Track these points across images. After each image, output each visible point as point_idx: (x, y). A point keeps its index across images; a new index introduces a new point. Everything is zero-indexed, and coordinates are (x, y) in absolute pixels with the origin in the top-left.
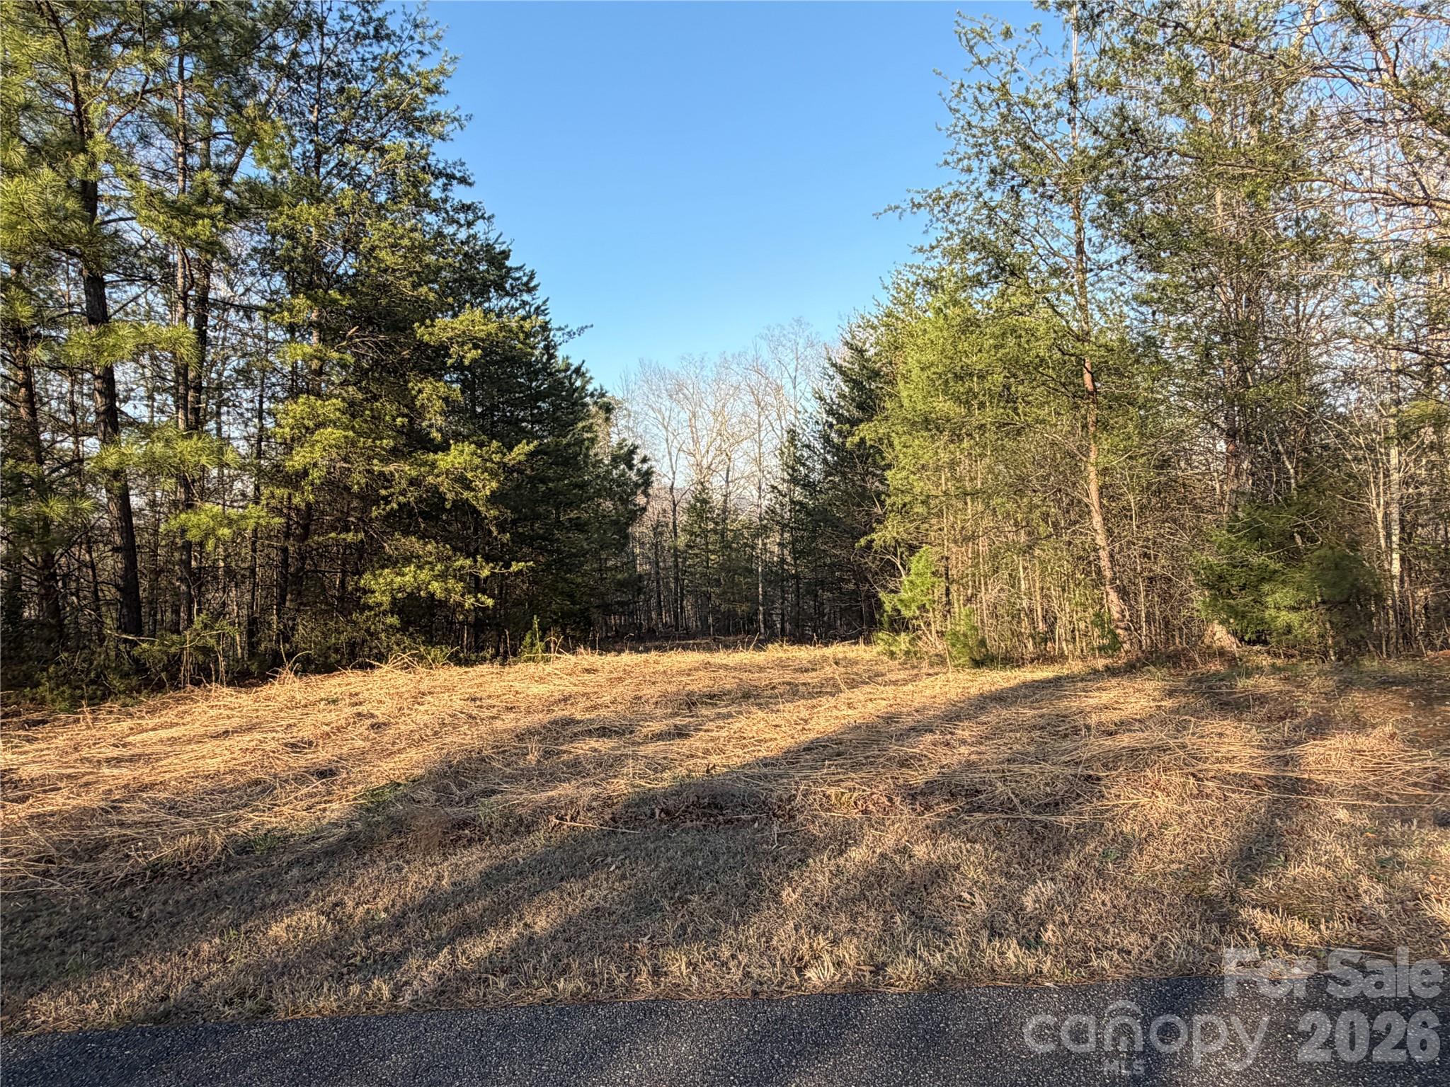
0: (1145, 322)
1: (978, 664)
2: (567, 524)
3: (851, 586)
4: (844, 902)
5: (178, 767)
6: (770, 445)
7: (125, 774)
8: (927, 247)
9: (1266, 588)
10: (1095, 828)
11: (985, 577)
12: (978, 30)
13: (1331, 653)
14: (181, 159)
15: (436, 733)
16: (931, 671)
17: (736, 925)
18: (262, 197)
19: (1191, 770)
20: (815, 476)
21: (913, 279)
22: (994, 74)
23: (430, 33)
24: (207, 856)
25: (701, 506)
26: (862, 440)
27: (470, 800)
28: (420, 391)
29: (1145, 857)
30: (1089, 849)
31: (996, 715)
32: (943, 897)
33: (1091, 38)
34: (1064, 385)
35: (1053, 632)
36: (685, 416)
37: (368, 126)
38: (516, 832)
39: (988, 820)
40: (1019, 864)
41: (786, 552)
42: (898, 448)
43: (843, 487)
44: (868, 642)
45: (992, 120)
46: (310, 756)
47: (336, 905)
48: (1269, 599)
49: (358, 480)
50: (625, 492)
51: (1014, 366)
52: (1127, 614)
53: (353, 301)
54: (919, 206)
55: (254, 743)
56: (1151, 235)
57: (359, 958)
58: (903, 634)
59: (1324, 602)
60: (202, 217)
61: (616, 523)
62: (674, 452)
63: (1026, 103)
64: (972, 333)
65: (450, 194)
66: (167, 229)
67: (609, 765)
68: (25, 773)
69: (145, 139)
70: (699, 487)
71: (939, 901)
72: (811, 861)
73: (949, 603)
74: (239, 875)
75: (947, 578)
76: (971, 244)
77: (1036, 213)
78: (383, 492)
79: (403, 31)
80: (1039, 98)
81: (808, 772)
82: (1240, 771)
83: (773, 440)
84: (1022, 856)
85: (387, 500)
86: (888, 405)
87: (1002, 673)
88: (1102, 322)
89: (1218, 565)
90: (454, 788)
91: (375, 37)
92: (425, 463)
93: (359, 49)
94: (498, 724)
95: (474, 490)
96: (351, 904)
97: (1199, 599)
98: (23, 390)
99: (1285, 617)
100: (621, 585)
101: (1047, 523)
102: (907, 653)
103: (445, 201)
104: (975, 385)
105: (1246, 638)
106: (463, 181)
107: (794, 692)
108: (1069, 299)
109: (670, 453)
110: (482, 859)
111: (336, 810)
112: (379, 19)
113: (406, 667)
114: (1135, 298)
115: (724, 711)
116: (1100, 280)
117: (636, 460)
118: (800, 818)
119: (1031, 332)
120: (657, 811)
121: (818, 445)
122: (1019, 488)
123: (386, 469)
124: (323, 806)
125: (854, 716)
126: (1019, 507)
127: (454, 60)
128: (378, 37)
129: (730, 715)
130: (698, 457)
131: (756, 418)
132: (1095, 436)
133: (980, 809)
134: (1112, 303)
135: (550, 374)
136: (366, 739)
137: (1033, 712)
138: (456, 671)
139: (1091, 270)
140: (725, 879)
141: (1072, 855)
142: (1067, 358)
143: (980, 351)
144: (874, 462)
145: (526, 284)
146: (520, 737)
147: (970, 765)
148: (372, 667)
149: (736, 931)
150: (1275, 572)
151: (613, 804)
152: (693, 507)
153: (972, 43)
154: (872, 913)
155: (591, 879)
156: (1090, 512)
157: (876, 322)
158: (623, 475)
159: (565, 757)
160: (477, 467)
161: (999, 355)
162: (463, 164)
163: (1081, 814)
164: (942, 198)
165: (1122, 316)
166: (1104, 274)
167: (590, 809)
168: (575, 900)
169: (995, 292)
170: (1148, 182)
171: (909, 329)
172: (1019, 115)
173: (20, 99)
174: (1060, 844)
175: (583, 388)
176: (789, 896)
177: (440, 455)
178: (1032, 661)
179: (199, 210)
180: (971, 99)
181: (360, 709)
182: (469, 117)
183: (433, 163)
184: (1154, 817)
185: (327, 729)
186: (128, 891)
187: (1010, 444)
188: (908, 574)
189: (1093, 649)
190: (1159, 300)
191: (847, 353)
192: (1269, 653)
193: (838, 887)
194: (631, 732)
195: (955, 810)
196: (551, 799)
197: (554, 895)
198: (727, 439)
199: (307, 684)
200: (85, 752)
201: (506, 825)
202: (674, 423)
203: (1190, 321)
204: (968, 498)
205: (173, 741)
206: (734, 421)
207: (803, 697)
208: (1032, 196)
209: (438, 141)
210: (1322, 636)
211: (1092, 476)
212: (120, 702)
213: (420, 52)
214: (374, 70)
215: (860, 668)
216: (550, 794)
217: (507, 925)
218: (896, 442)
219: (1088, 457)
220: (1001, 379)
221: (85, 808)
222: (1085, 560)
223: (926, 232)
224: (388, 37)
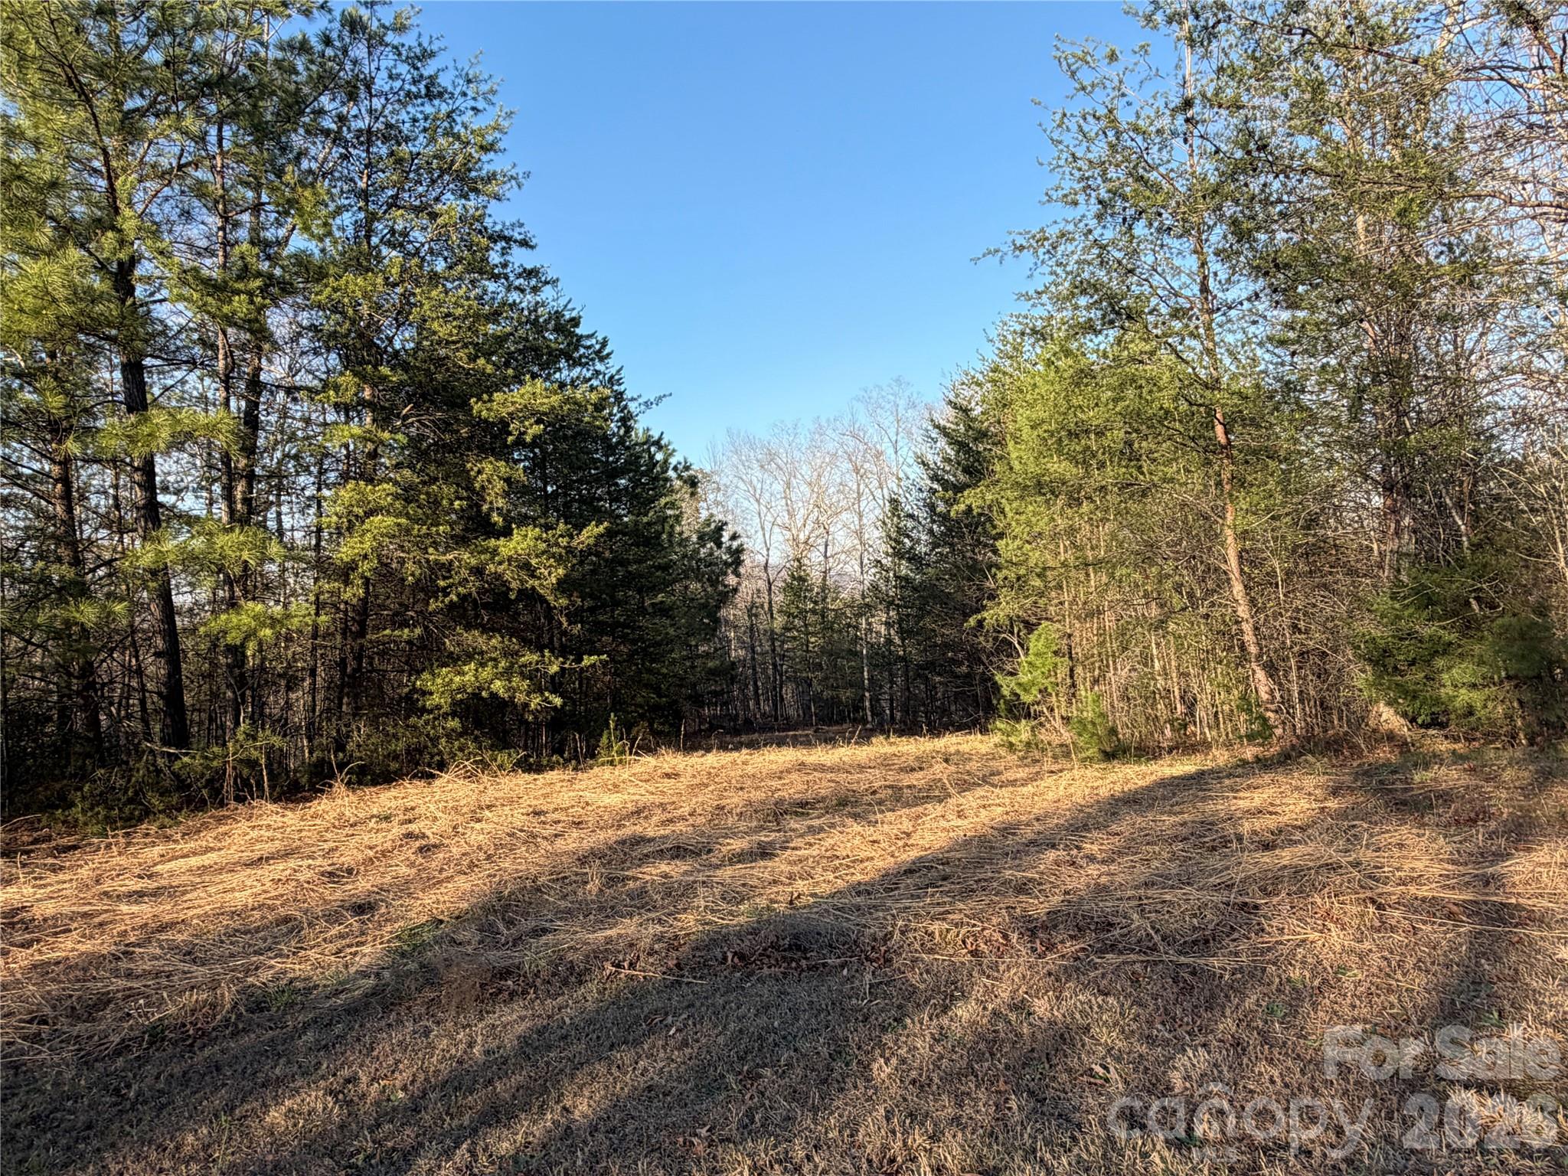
0: (1283, 364)
1: (1109, 756)
2: (650, 610)
3: (964, 669)
4: (948, 1078)
5: (202, 902)
6: (872, 516)
7: (145, 910)
8: (1031, 292)
9: (1440, 663)
10: (1255, 974)
11: (1113, 656)
12: (1080, 54)
13: (1522, 736)
14: (221, 233)
15: (489, 857)
16: (1055, 767)
17: (815, 1110)
18: (307, 270)
19: (1369, 894)
20: (922, 549)
21: (1019, 328)
22: (1098, 102)
23: (484, 88)
24: (214, 1016)
25: (797, 584)
26: (970, 509)
27: (517, 941)
28: (479, 472)
29: (1321, 1014)
30: (1249, 1003)
31: (1128, 823)
32: (1069, 1071)
33: (1207, 55)
34: (1193, 439)
35: (1193, 716)
36: (778, 487)
37: (421, 189)
38: (565, 983)
39: (1124, 963)
40: (1163, 1023)
41: (892, 632)
42: (1010, 515)
43: (951, 560)
44: (984, 731)
45: (1100, 150)
46: (349, 887)
47: (348, 1081)
48: (1445, 676)
49: (411, 571)
50: (713, 572)
51: (1135, 419)
52: (1277, 695)
53: (405, 377)
54: (1022, 248)
55: (288, 872)
56: (1287, 266)
57: (361, 1156)
58: (1023, 722)
59: (1509, 678)
60: (238, 292)
61: (705, 606)
62: (768, 525)
63: (1136, 129)
64: (1086, 385)
65: (508, 258)
66: (203, 308)
67: (678, 894)
68: (39, 912)
69: (187, 215)
70: (796, 564)
71: (1065, 1076)
72: (908, 1021)
73: (1074, 685)
74: (246, 1040)
75: (1071, 658)
76: (1083, 287)
77: (1153, 250)
78: (442, 583)
79: (455, 87)
80: (1151, 124)
81: (907, 903)
82: (1430, 895)
83: (874, 510)
84: (1166, 1012)
85: (445, 592)
86: (997, 468)
87: (1136, 768)
88: (1233, 368)
89: (1382, 638)
90: (501, 926)
91: (427, 95)
92: (485, 551)
93: (410, 108)
94: (560, 843)
95: (539, 578)
96: (364, 1079)
97: (1360, 677)
98: (59, 486)
99: (1464, 696)
100: (713, 673)
101: (1181, 593)
102: (1028, 744)
103: (505, 265)
104: (1092, 442)
105: (1420, 721)
106: (525, 243)
107: (898, 797)
108: (1194, 343)
109: (763, 529)
110: (522, 1018)
111: (368, 954)
112: (430, 77)
113: (469, 776)
114: (1270, 339)
115: (816, 823)
116: (1229, 321)
117: (726, 537)
118: (897, 963)
119: (1153, 381)
120: (730, 955)
121: (922, 514)
122: (1147, 555)
123: (443, 559)
124: (354, 949)
125: (965, 827)
126: (1147, 577)
127: (510, 115)
128: (430, 96)
129: (821, 830)
130: (794, 531)
131: (855, 487)
132: (1231, 495)
133: (1112, 948)
134: (1243, 345)
135: (628, 448)
136: (412, 865)
137: (1173, 819)
138: (524, 778)
139: (1219, 309)
140: (805, 1046)
141: (1228, 1012)
142: (1195, 408)
143: (1097, 405)
144: (985, 531)
145: (600, 351)
146: (583, 861)
147: (1101, 891)
148: (433, 776)
149: (815, 1122)
150: (1450, 644)
151: (680, 945)
152: (789, 586)
153: (1073, 68)
154: (982, 1095)
155: (646, 1047)
156: (1229, 580)
157: (980, 377)
158: (711, 554)
159: (631, 884)
160: (543, 553)
161: (1118, 409)
162: (521, 225)
163: (1236, 954)
164: (1047, 239)
165: (1254, 360)
166: (1233, 313)
167: (651, 953)
168: (625, 1074)
169: (1111, 339)
170: (1279, 208)
171: (1018, 384)
172: (1129, 143)
173: (47, 177)
174: (1213, 996)
175: (666, 461)
176: (882, 1070)
177: (502, 541)
178: (1170, 752)
179: (237, 285)
180: (1074, 128)
181: (412, 827)
182: (527, 175)
183: (489, 226)
184: (1328, 958)
185: (371, 853)
186: (120, 1062)
187: (1134, 507)
188: (1026, 654)
189: (1240, 737)
190: (1298, 341)
191: (951, 412)
192: (1446, 737)
193: (941, 1057)
194: (710, 851)
195: (1083, 949)
196: (609, 940)
197: (600, 1068)
198: (824, 513)
199: (361, 799)
200: (106, 887)
201: (554, 975)
202: (767, 495)
203: (1333, 362)
204: (1091, 569)
205: (204, 869)
206: (831, 491)
207: (908, 805)
208: (1146, 231)
209: (493, 202)
210: (1510, 718)
211: (1230, 540)
212: (158, 823)
213: (473, 109)
214: (425, 130)
215: (973, 766)
216: (609, 933)
217: (542, 1110)
218: (1007, 509)
219: (1224, 518)
220: (1122, 434)
221: (93, 954)
222: (1228, 635)
223: (1030, 276)
224: (440, 95)
